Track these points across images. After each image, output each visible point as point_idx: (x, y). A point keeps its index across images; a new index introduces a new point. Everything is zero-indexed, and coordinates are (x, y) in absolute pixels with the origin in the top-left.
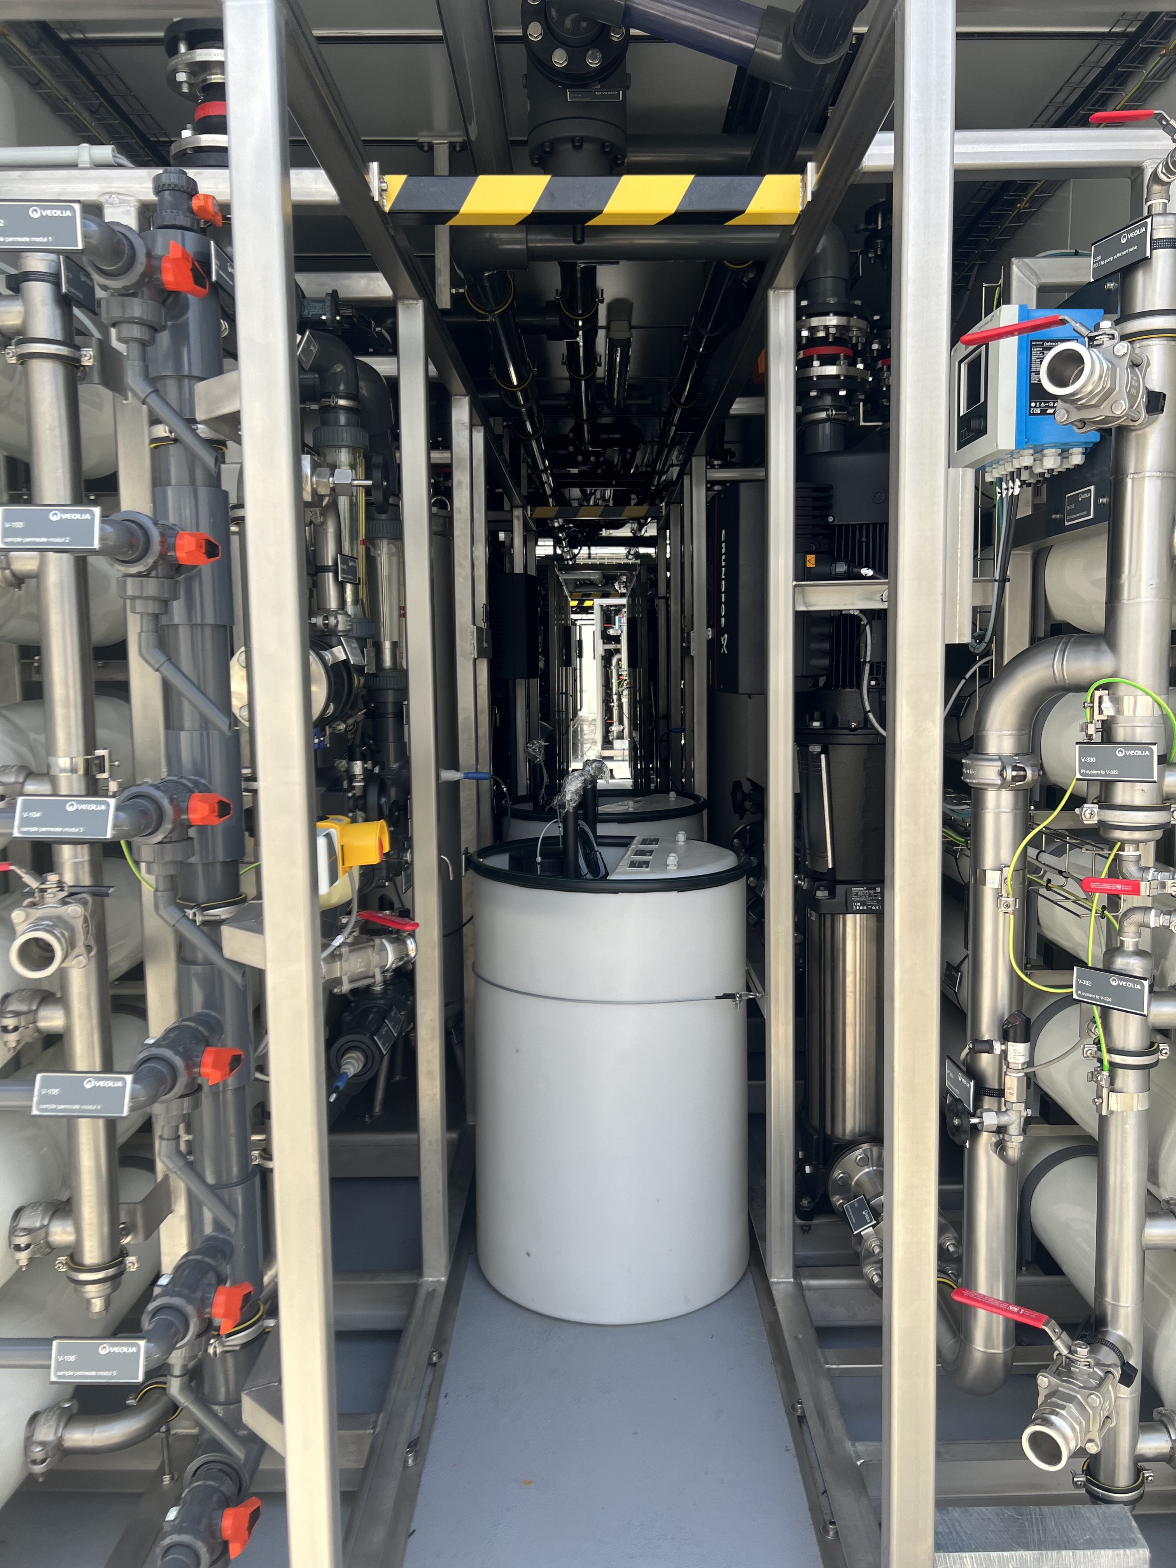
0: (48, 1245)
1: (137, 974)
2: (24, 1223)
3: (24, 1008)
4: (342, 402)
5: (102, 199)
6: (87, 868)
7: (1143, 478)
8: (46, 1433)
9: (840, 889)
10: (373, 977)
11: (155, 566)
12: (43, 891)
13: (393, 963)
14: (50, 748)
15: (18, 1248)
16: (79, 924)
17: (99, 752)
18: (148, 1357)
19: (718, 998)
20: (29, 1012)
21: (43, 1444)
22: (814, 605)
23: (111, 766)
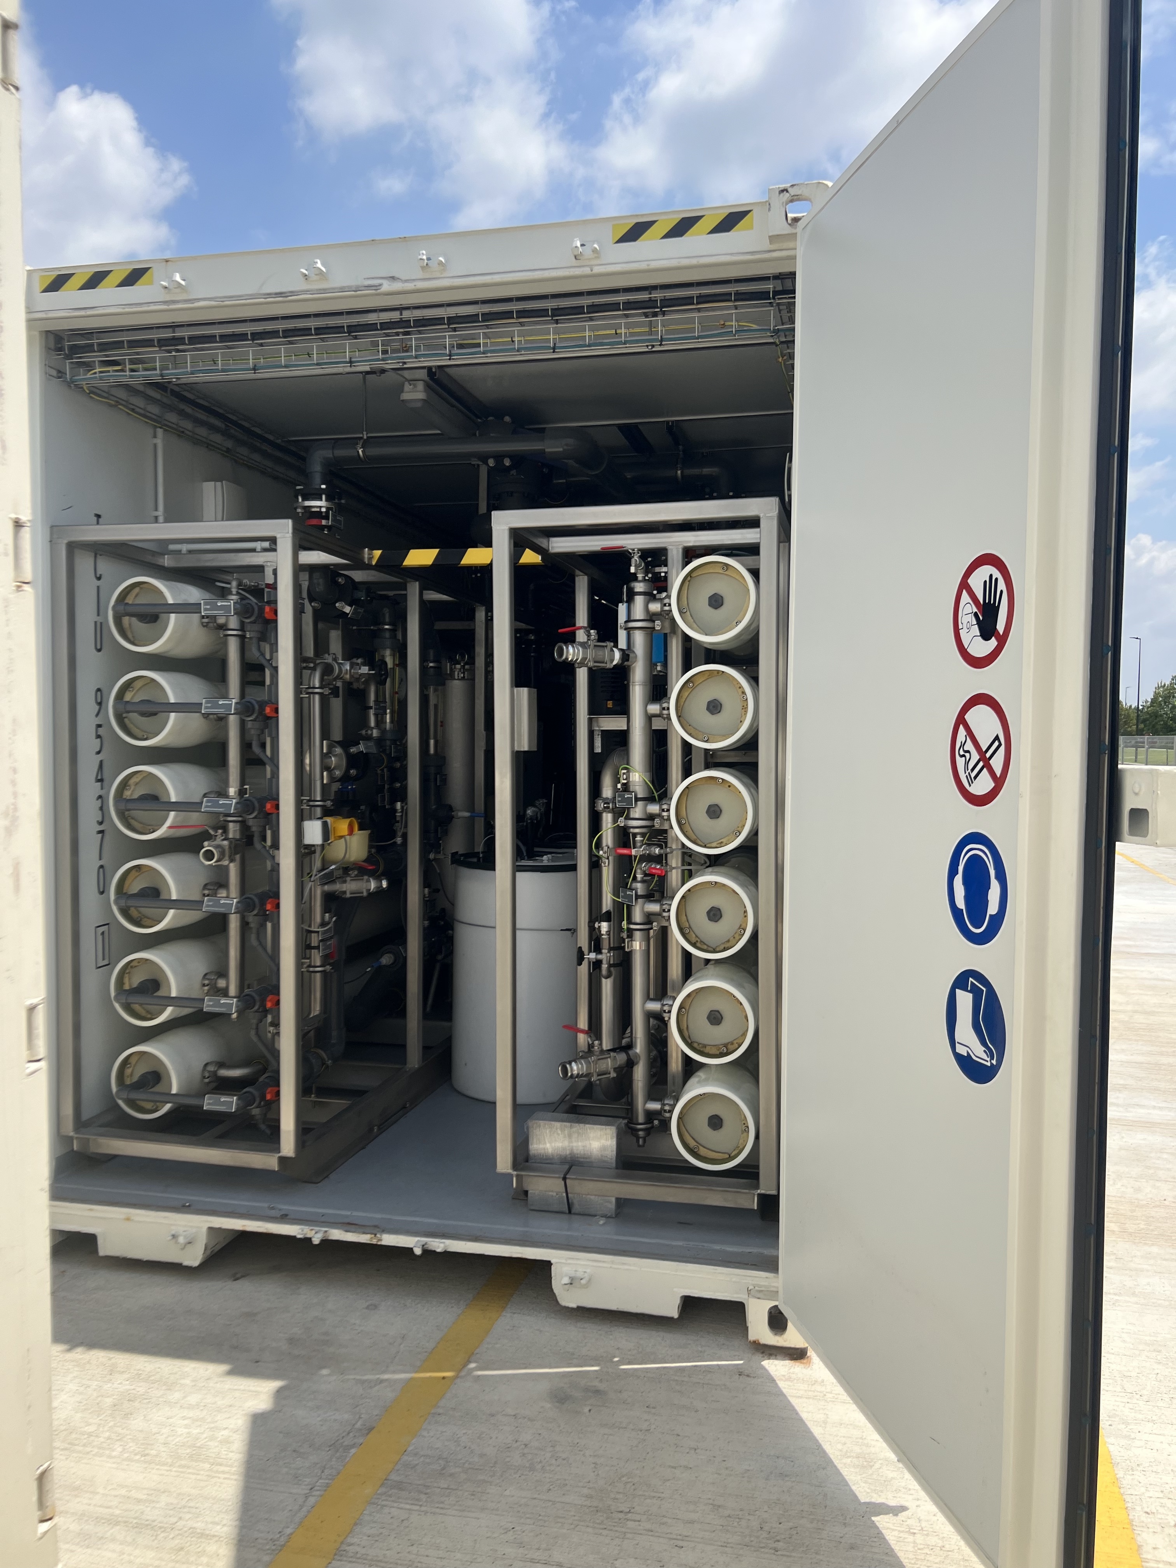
0: (216, 987)
2: (208, 977)
3: (212, 888)
4: (387, 627)
5: (264, 564)
6: (238, 832)
7: (635, 685)
8: (211, 1068)
10: (362, 893)
11: (257, 717)
12: (216, 836)
13: (374, 889)
14: (226, 784)
15: (204, 985)
16: (227, 848)
17: (245, 787)
19: (562, 930)
20: (214, 889)
21: (209, 1072)
22: (602, 727)
23: (250, 792)
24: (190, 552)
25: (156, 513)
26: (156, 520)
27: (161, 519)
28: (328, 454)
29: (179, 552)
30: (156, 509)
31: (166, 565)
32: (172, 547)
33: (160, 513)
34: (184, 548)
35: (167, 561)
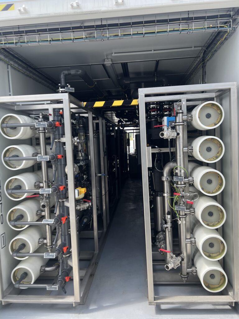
0: (43, 243)
1: (54, 207)
2: (40, 240)
3: (40, 212)
4: (81, 126)
5: (48, 108)
9: (156, 193)
10: (85, 208)
15: (39, 243)
18: (56, 255)
21: (43, 269)
24: (23, 105)
25: (10, 93)
26: (10, 95)
27: (11, 95)
28: (66, 72)
29: (19, 105)
30: (10, 92)
31: (16, 109)
32: (17, 104)
33: (11, 93)
34: (21, 104)
35: (16, 108)
